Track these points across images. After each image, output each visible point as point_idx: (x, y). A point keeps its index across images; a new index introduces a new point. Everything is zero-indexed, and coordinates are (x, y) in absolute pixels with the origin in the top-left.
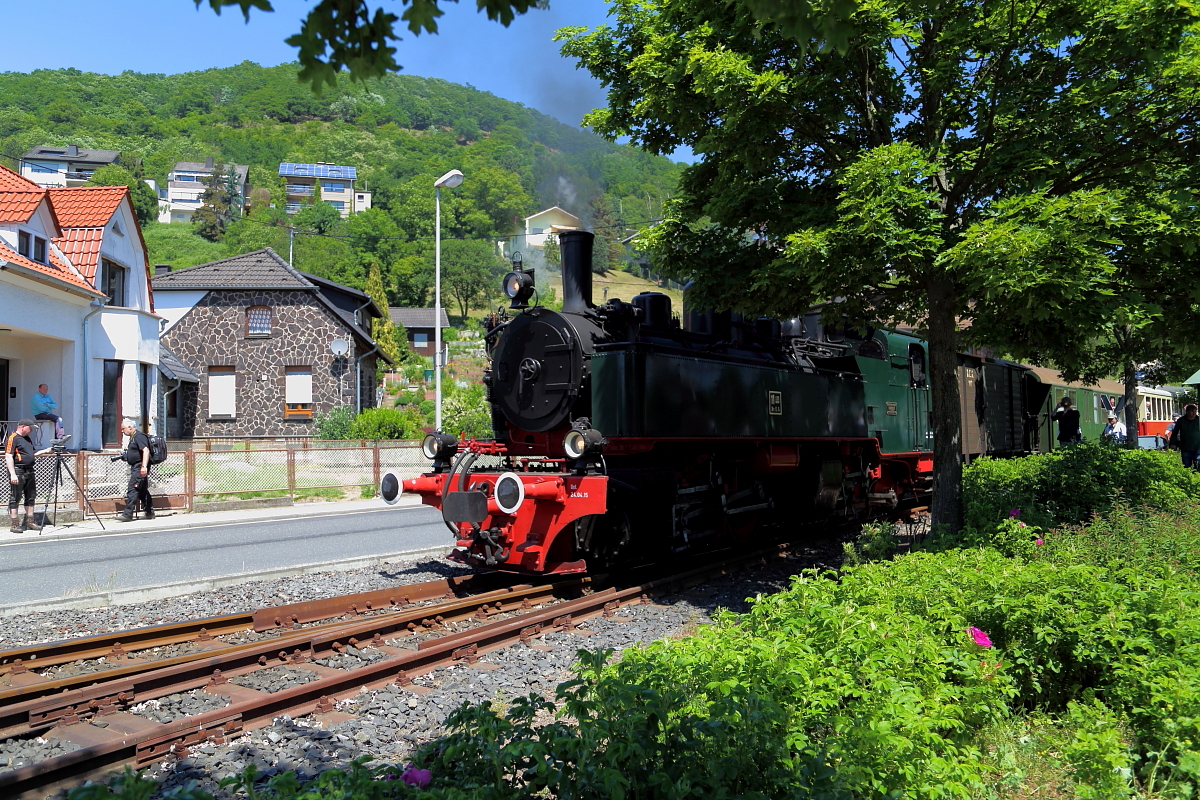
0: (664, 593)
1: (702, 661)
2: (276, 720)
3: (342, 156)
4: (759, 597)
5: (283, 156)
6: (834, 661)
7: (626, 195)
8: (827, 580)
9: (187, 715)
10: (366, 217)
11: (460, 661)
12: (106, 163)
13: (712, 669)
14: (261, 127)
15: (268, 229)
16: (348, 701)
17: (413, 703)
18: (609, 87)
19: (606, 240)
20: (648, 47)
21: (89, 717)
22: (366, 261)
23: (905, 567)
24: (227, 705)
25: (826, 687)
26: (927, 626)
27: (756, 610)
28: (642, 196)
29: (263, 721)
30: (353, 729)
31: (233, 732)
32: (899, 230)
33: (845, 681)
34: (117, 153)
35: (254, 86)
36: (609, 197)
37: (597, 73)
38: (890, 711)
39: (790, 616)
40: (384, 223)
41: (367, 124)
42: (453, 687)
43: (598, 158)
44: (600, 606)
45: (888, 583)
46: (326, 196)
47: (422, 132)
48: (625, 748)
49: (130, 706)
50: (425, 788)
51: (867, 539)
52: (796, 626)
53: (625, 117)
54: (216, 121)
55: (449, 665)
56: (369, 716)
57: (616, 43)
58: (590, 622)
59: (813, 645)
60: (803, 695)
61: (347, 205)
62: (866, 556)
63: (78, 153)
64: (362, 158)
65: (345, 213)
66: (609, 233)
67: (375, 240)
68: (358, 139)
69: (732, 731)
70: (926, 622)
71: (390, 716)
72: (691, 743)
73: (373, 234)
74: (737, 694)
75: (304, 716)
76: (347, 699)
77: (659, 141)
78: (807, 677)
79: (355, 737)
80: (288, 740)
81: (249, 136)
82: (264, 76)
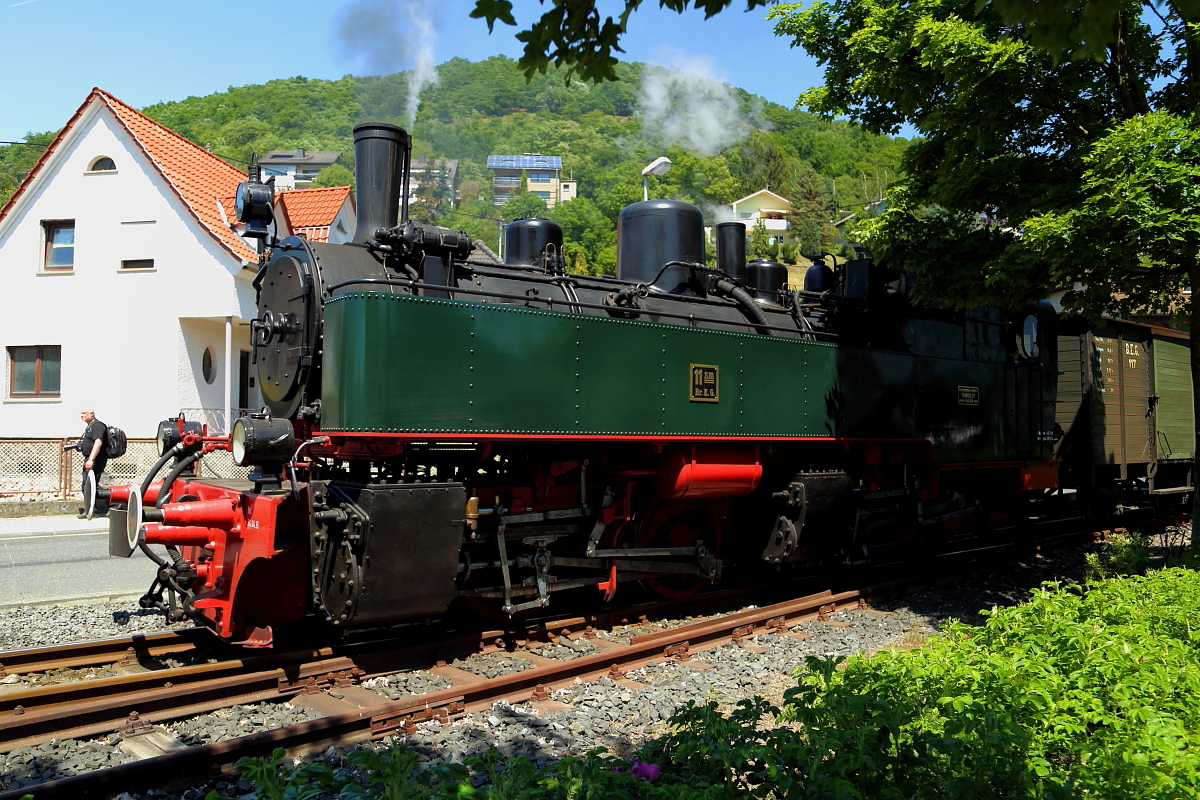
0: (884, 600)
1: (934, 675)
2: (495, 704)
3: (548, 146)
4: (995, 610)
5: (490, 148)
6: (1081, 684)
7: (839, 175)
8: (1069, 594)
9: (413, 693)
10: (572, 206)
11: (672, 658)
12: (330, 164)
13: (944, 683)
14: (470, 121)
15: (477, 222)
16: (562, 691)
17: (626, 697)
18: (825, 66)
19: (818, 223)
20: (868, 20)
21: (328, 688)
22: (572, 250)
23: (1161, 584)
24: (449, 687)
25: (1071, 711)
26: (1190, 652)
27: (991, 624)
28: (857, 174)
29: (483, 705)
30: (568, 719)
31: (456, 713)
32: (1155, 211)
33: (1094, 707)
34: (339, 154)
35: (462, 82)
36: (820, 178)
37: (813, 51)
38: (1148, 743)
39: (1029, 633)
40: (589, 212)
41: (572, 113)
42: (665, 683)
43: (808, 137)
44: (815, 609)
45: (1140, 601)
46: (533, 186)
47: (626, 118)
48: (856, 760)
49: (362, 681)
50: (656, 782)
51: (1114, 550)
52: (1036, 643)
53: (842, 96)
54: (428, 118)
55: (660, 661)
56: (583, 707)
57: (834, 18)
58: (805, 625)
59: (1055, 665)
60: (1044, 717)
61: (553, 195)
62: (1113, 570)
63: (304, 156)
64: (567, 147)
65: (551, 203)
66: (821, 216)
67: (581, 229)
68: (563, 128)
69: (967, 750)
70: (1187, 648)
71: (604, 708)
72: (923, 759)
73: (579, 223)
74: (972, 711)
75: (521, 703)
76: (561, 689)
77: (878, 121)
78: (1049, 699)
79: (571, 727)
80: (507, 724)
81: (458, 131)
82: (472, 72)
